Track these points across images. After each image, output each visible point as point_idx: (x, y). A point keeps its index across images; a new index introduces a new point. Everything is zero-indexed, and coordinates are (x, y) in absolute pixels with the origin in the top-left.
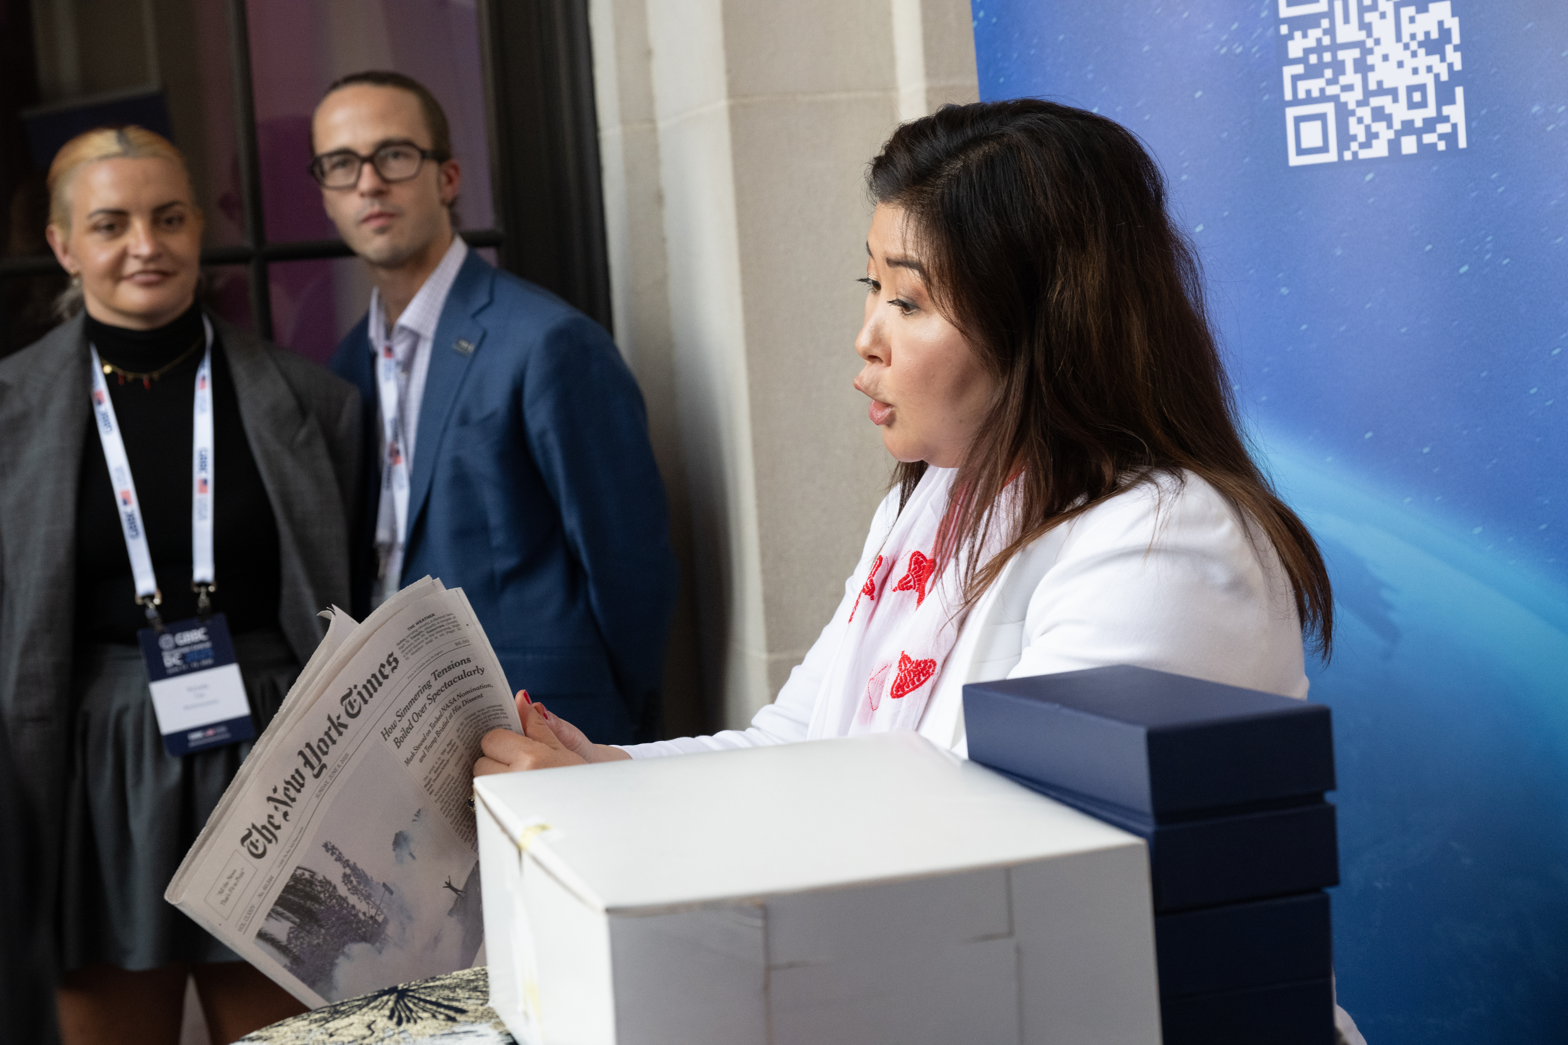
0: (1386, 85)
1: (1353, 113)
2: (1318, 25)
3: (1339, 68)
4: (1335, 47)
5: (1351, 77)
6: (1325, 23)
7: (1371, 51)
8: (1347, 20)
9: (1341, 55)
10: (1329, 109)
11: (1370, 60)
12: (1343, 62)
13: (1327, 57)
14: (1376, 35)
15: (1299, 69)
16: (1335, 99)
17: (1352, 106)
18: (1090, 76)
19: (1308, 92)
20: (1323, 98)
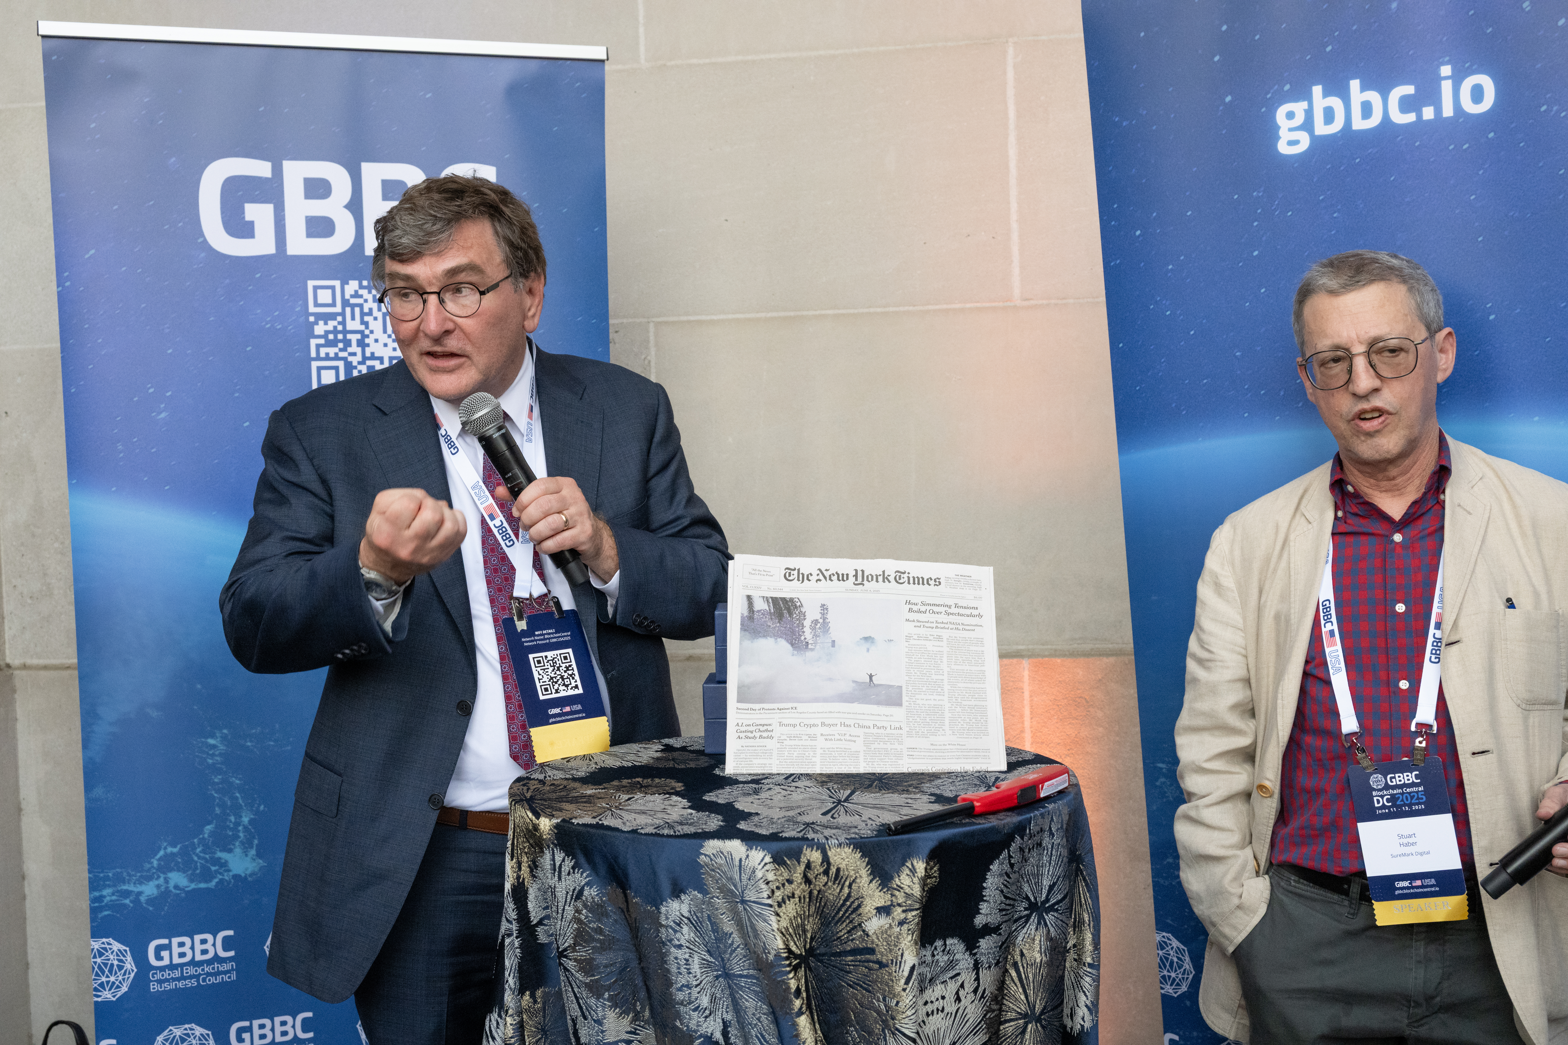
0: (376, 355)
1: (355, 368)
2: (335, 319)
3: (348, 343)
4: (345, 332)
5: (354, 348)
6: (340, 319)
7: (368, 336)
8: (353, 318)
9: (349, 336)
10: (341, 364)
11: (367, 341)
12: (350, 340)
13: (340, 337)
14: (371, 328)
15: (322, 341)
16: (344, 359)
17: (355, 364)
18: (167, 331)
19: (327, 354)
20: (337, 358)
